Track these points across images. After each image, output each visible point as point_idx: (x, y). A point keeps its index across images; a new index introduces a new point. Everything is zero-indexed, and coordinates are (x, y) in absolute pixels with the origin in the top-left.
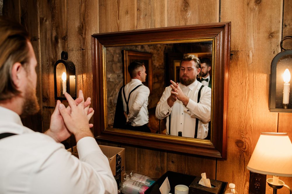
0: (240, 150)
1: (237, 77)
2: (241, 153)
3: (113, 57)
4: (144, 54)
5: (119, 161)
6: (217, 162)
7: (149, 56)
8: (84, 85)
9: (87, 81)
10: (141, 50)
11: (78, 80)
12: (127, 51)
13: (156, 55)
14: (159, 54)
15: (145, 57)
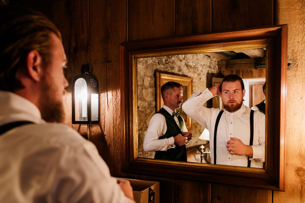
0: (301, 180)
1: (296, 91)
2: (303, 184)
3: (143, 81)
4: (182, 78)
5: (152, 197)
6: (274, 196)
7: (188, 80)
8: (109, 105)
9: (113, 101)
10: (178, 73)
11: (102, 100)
12: (160, 74)
13: (197, 80)
14: (201, 78)
15: (184, 81)
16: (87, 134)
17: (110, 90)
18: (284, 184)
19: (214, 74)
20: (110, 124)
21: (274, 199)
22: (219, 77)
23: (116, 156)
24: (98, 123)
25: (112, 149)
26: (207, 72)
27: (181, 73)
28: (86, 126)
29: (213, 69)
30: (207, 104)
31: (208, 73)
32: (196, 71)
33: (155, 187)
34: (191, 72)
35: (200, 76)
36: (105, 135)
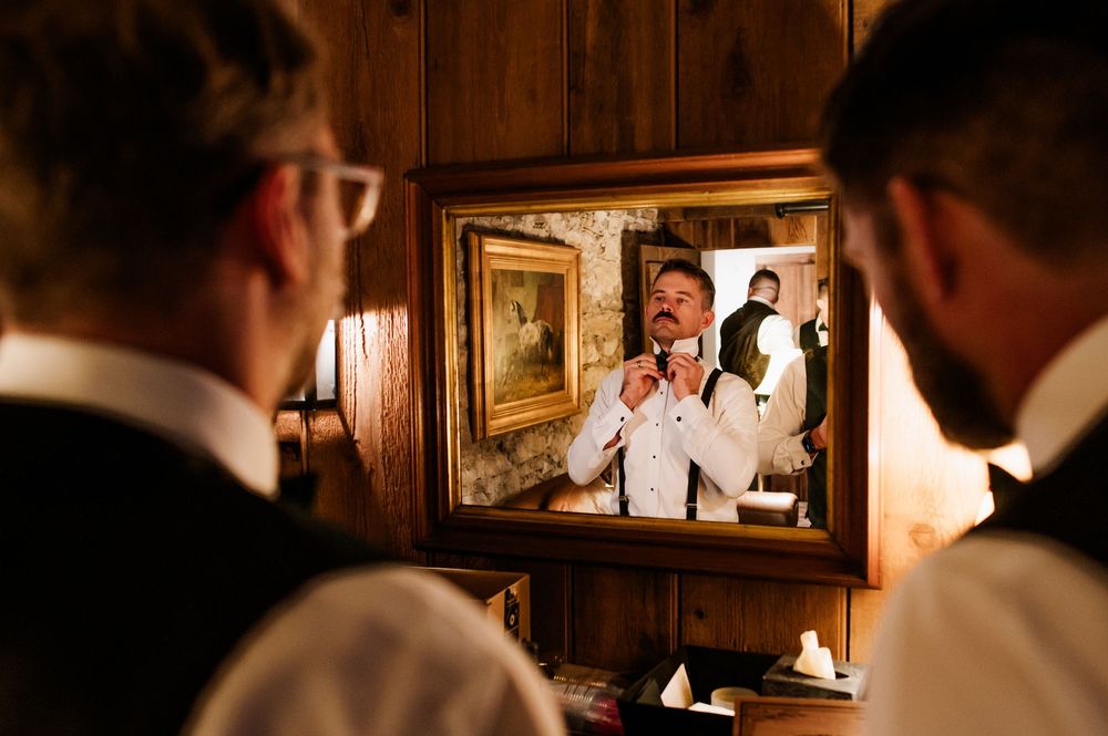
4: (547, 250)
5: (513, 617)
6: (852, 604)
7: (566, 255)
8: (367, 352)
9: (382, 340)
10: (536, 232)
11: (345, 338)
12: (482, 238)
13: (592, 254)
14: (603, 248)
15: (553, 260)
16: (299, 438)
17: (369, 309)
18: (879, 570)
19: (645, 232)
20: (372, 409)
21: (852, 610)
22: (659, 245)
23: (394, 502)
24: (334, 405)
25: (380, 483)
26: (621, 228)
27: (543, 233)
28: (296, 415)
29: (642, 217)
30: (624, 331)
31: (626, 231)
32: (590, 223)
33: (520, 589)
34: (576, 228)
35: (601, 240)
36: (356, 441)
